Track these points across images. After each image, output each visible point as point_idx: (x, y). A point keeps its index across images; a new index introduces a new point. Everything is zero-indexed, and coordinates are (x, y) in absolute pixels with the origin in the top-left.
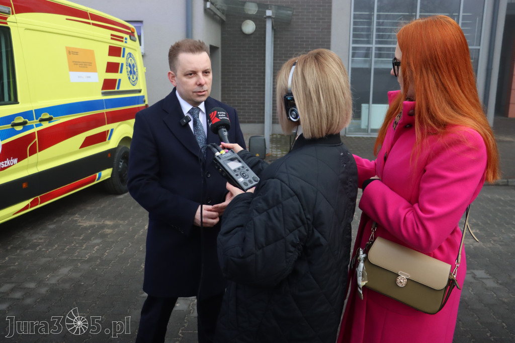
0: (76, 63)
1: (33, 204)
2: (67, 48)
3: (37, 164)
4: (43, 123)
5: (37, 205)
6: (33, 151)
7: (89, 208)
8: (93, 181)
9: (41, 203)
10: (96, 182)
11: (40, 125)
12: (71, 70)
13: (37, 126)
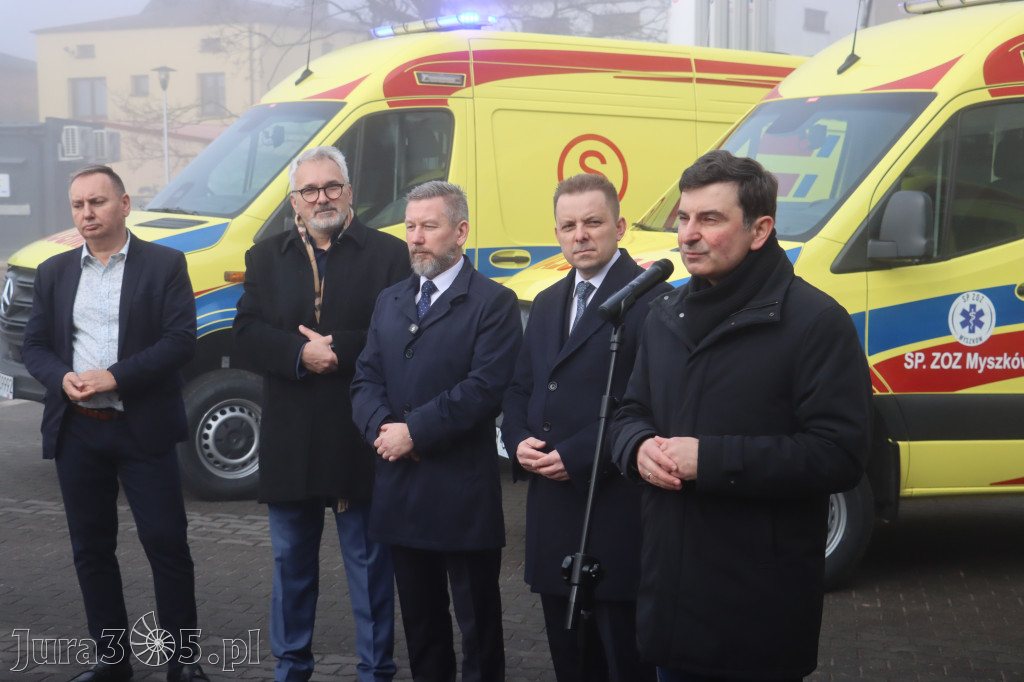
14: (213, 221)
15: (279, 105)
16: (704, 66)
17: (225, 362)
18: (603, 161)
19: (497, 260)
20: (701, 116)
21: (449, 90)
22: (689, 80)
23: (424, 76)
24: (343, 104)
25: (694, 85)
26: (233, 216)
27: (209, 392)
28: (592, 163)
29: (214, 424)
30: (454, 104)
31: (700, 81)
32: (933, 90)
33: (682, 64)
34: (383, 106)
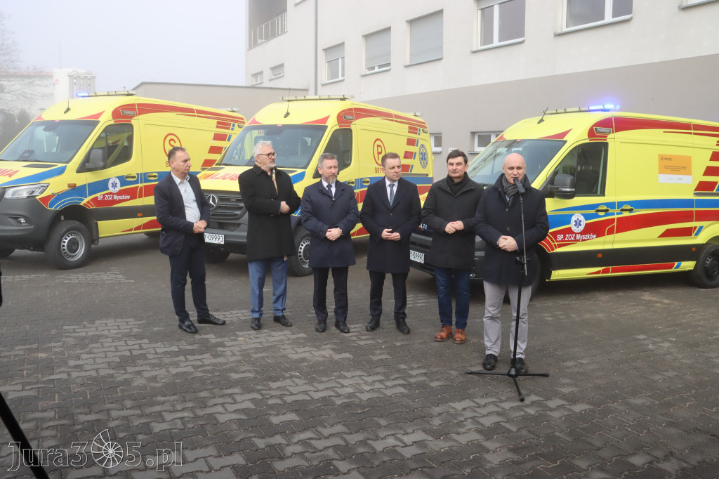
0: (667, 167)
1: (604, 271)
2: (659, 155)
3: (613, 242)
4: (623, 212)
5: (608, 272)
6: (611, 232)
7: (662, 291)
8: (671, 268)
9: (612, 272)
10: (673, 270)
11: (622, 214)
12: (661, 172)
13: (618, 214)
14: (60, 165)
15: (60, 121)
16: (199, 111)
17: (62, 218)
18: (175, 142)
19: (149, 176)
20: (199, 128)
21: (132, 117)
22: (194, 116)
23: (125, 112)
24: (99, 122)
25: (196, 117)
26: (68, 162)
27: (65, 229)
28: (172, 143)
29: (67, 241)
30: (134, 122)
31: (198, 116)
32: (326, 124)
33: (191, 111)
34: (112, 122)
